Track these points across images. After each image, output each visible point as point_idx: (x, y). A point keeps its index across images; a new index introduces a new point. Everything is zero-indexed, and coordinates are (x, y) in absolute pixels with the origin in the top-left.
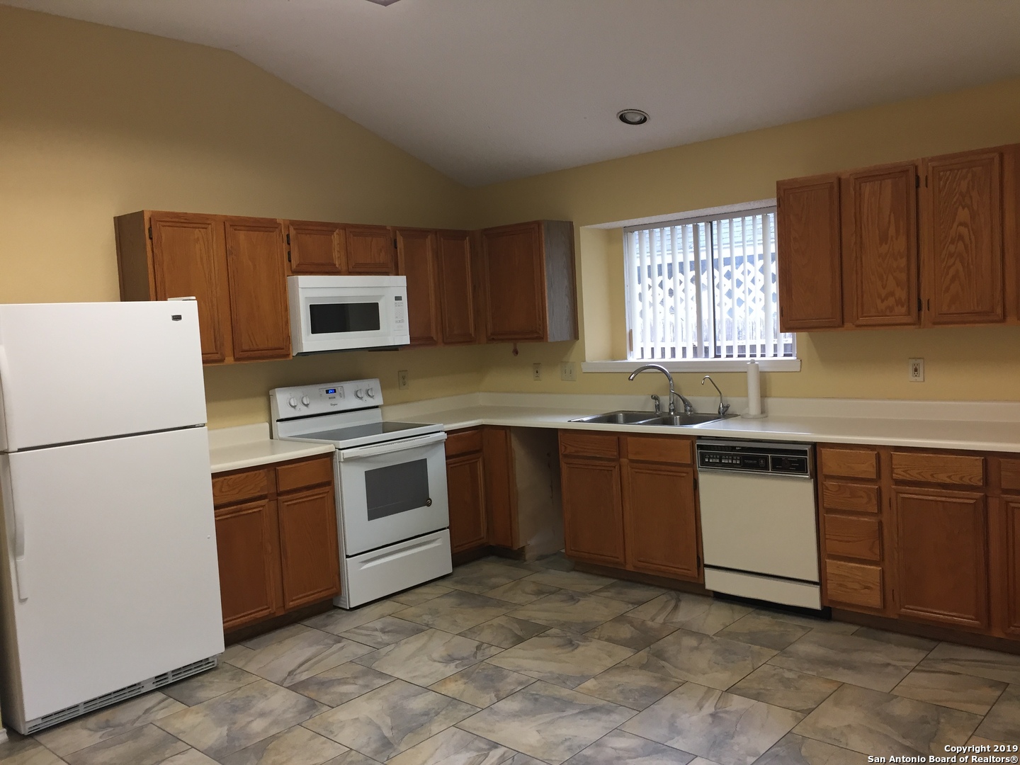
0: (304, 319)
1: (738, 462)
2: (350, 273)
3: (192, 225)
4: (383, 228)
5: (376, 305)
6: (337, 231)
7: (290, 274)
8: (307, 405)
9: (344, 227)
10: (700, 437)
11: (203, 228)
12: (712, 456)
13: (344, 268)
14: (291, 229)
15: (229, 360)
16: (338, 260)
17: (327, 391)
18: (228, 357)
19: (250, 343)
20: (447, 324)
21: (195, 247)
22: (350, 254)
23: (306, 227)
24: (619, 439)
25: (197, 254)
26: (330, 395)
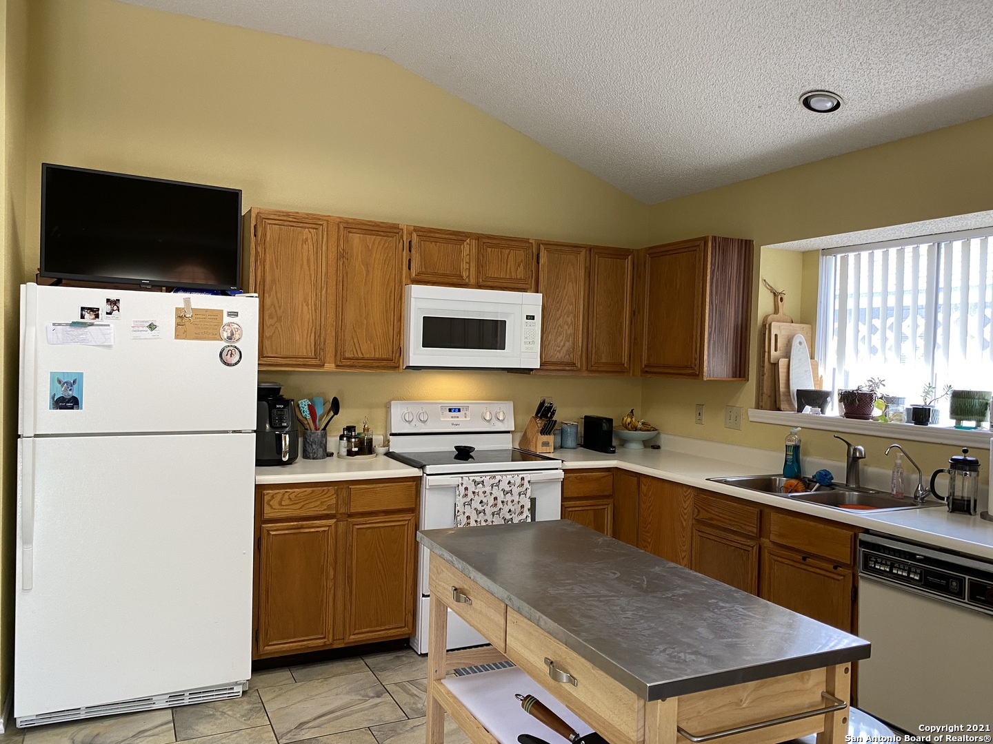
0: (415, 332)
1: (917, 578)
2: (480, 287)
3: (301, 225)
4: (526, 241)
5: (503, 323)
6: (468, 241)
7: (409, 281)
8: (424, 422)
9: (479, 237)
10: (867, 531)
11: (314, 228)
12: (879, 560)
13: (473, 281)
14: (414, 235)
15: (330, 366)
16: (467, 269)
17: (450, 410)
18: (329, 363)
19: (355, 351)
20: (594, 351)
21: (302, 247)
22: (480, 266)
23: (432, 235)
24: (761, 511)
25: (304, 254)
26: (453, 414)
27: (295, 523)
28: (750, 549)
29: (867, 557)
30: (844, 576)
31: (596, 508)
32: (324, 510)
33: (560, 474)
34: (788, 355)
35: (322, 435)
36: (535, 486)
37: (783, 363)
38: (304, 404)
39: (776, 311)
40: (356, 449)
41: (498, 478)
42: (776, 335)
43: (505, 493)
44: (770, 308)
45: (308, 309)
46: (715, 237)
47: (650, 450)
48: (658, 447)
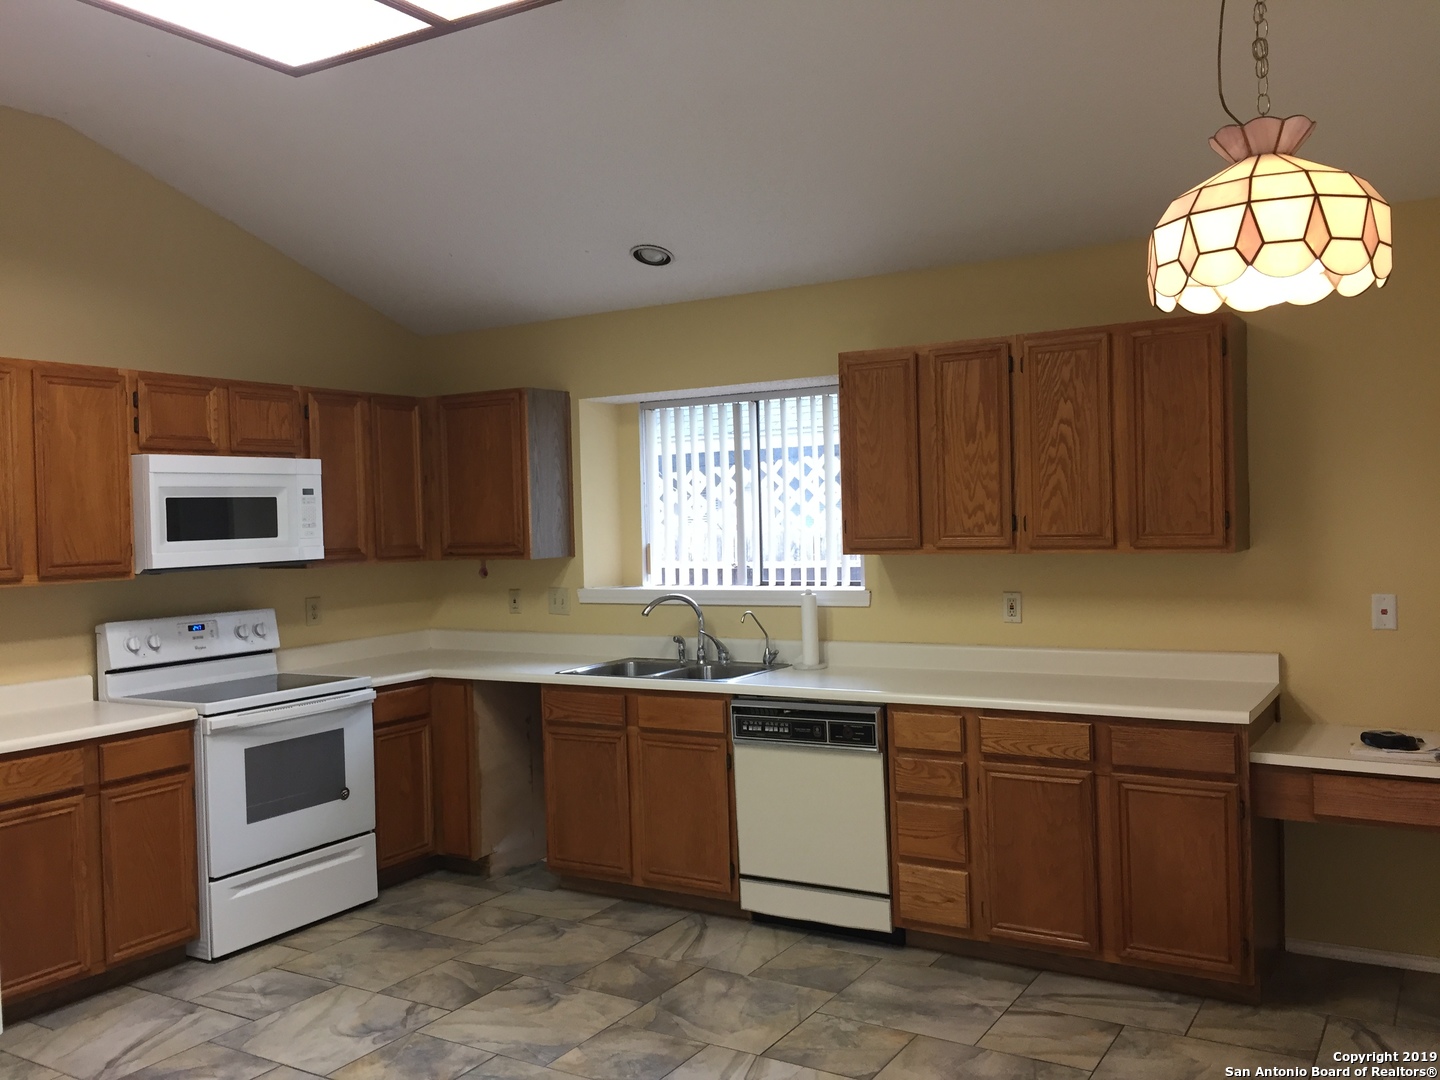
0: (156, 519)
1: (786, 731)
2: (233, 453)
4: (289, 388)
5: (272, 503)
6: (215, 390)
7: (137, 451)
8: (156, 649)
9: (227, 385)
10: (736, 697)
12: (751, 723)
13: (224, 445)
14: (142, 385)
15: (29, 580)
16: (214, 431)
18: (29, 575)
19: (67, 554)
20: (383, 530)
22: (232, 424)
23: (166, 383)
24: (626, 698)
27: (26, 808)
28: (616, 741)
29: (740, 723)
30: (718, 746)
31: (411, 732)
32: (70, 782)
33: (371, 694)
46: (531, 388)
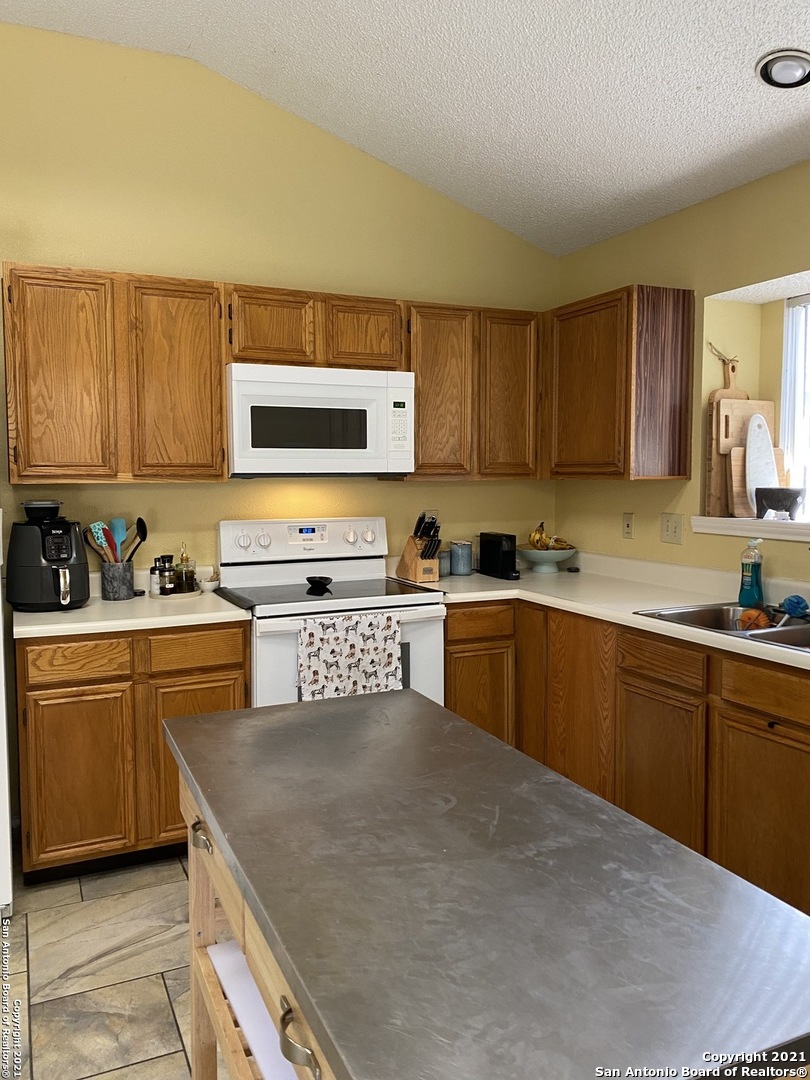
0: (240, 427)
2: (330, 365)
3: (74, 285)
4: (392, 303)
5: (363, 413)
6: (311, 303)
7: (231, 359)
8: (266, 547)
9: (326, 299)
11: (92, 290)
13: (320, 358)
14: (235, 296)
15: (125, 477)
16: (311, 343)
17: (301, 531)
18: (124, 472)
19: (159, 456)
20: (488, 448)
21: (78, 316)
22: (330, 338)
23: (259, 295)
24: (708, 657)
25: (81, 326)
26: (304, 535)
27: (74, 689)
28: (694, 709)
31: (492, 653)
32: (115, 670)
33: (442, 611)
34: (742, 443)
35: (124, 568)
36: (406, 627)
37: (736, 453)
38: (98, 528)
39: (726, 385)
40: (172, 586)
41: (355, 618)
42: (727, 417)
43: (365, 638)
44: (720, 382)
45: (90, 400)
46: (642, 286)
47: (567, 574)
48: (577, 570)
